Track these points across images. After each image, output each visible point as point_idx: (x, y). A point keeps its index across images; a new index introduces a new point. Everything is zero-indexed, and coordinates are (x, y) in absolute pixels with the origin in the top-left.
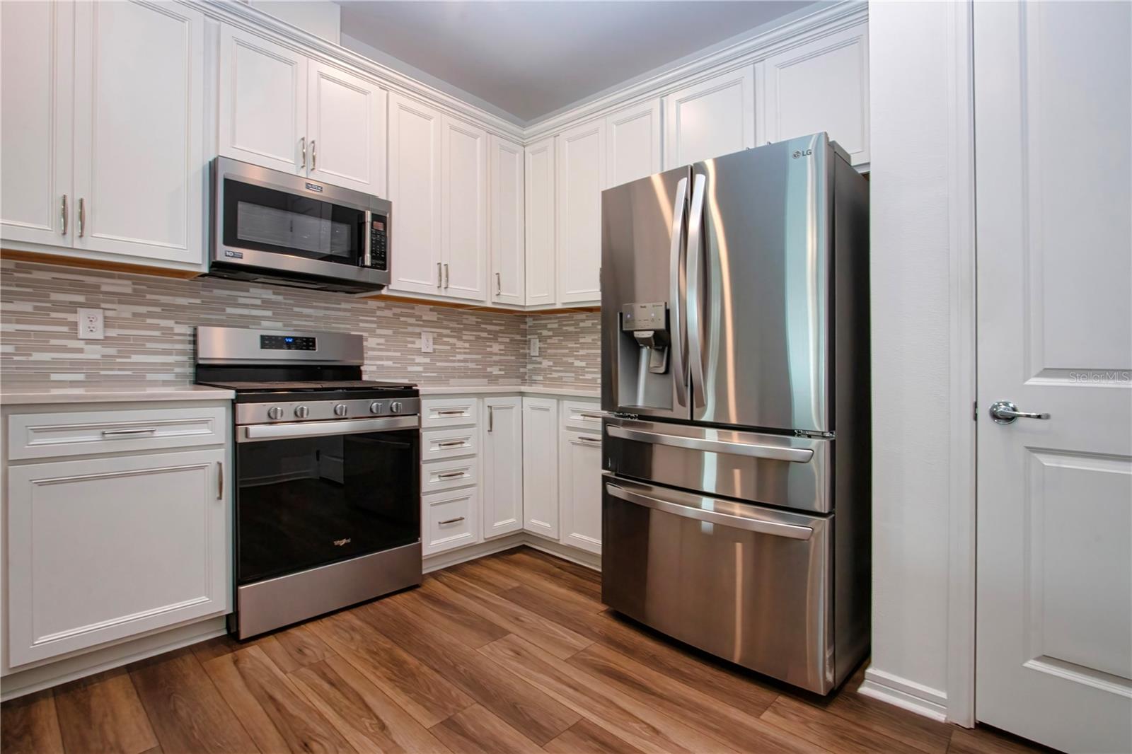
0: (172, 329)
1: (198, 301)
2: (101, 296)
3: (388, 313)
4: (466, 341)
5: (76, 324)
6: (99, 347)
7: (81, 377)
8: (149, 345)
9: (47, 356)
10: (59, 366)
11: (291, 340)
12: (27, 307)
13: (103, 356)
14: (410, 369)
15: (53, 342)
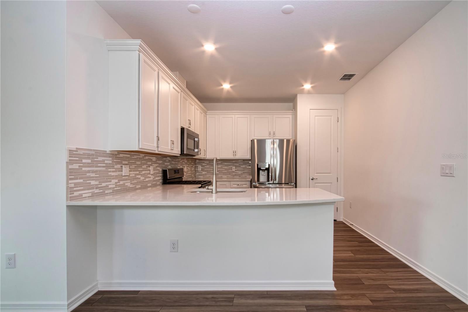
0: (160, 170)
2: (152, 162)
5: (150, 170)
6: (152, 176)
8: (157, 175)
9: (147, 179)
12: (145, 166)
13: (153, 179)
15: (148, 175)
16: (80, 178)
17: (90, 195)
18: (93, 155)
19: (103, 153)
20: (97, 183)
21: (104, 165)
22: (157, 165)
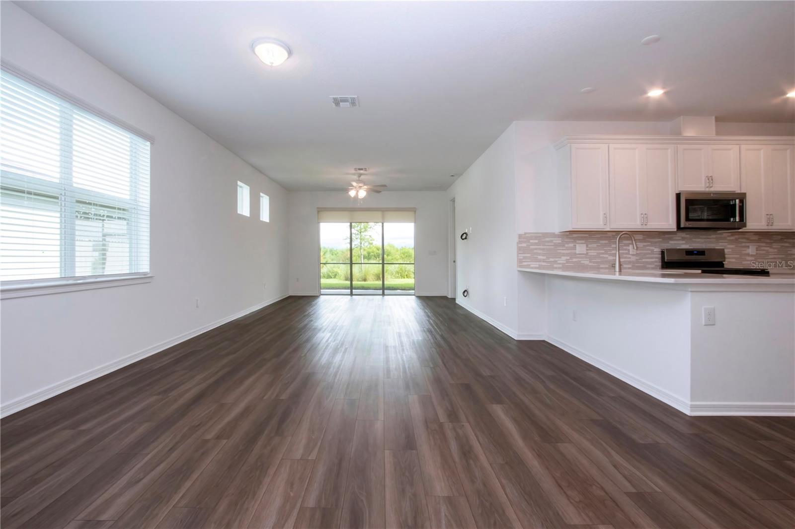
0: (654, 250)
1: (661, 240)
2: (635, 241)
3: (732, 238)
5: (629, 250)
6: (635, 256)
9: (623, 260)
10: (626, 263)
11: (696, 252)
14: (743, 263)
15: (624, 256)
16: (528, 254)
17: (537, 266)
18: (540, 237)
19: (553, 235)
20: (545, 258)
21: (553, 244)
22: (645, 244)
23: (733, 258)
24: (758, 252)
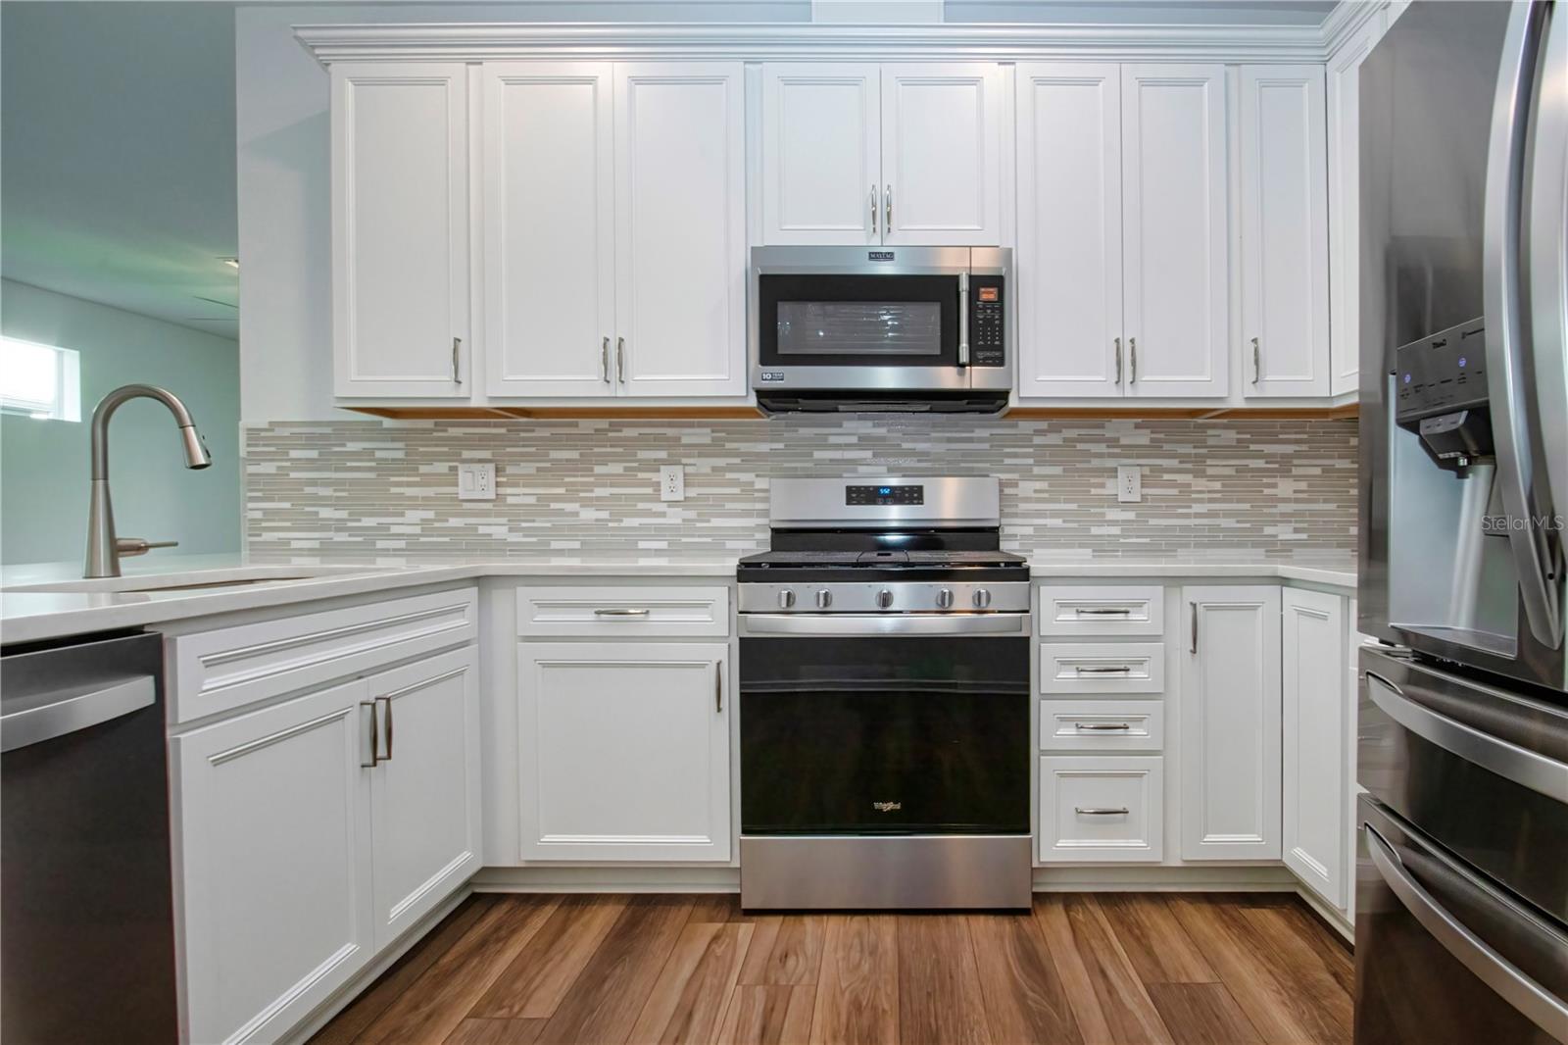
0: (752, 483)
1: (781, 446)
2: (681, 450)
3: (1054, 439)
4: (1213, 478)
5: (658, 484)
6: (680, 509)
7: (664, 545)
8: (729, 506)
9: (635, 522)
10: (646, 532)
11: (887, 491)
12: (616, 468)
13: (684, 520)
14: (1095, 531)
15: (641, 506)
18: (323, 436)
19: (367, 430)
21: (373, 464)
22: (721, 462)
23: (1055, 514)
24: (1146, 491)
